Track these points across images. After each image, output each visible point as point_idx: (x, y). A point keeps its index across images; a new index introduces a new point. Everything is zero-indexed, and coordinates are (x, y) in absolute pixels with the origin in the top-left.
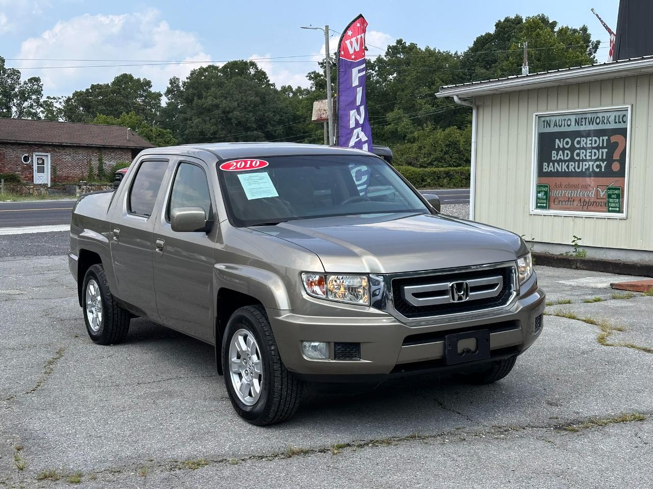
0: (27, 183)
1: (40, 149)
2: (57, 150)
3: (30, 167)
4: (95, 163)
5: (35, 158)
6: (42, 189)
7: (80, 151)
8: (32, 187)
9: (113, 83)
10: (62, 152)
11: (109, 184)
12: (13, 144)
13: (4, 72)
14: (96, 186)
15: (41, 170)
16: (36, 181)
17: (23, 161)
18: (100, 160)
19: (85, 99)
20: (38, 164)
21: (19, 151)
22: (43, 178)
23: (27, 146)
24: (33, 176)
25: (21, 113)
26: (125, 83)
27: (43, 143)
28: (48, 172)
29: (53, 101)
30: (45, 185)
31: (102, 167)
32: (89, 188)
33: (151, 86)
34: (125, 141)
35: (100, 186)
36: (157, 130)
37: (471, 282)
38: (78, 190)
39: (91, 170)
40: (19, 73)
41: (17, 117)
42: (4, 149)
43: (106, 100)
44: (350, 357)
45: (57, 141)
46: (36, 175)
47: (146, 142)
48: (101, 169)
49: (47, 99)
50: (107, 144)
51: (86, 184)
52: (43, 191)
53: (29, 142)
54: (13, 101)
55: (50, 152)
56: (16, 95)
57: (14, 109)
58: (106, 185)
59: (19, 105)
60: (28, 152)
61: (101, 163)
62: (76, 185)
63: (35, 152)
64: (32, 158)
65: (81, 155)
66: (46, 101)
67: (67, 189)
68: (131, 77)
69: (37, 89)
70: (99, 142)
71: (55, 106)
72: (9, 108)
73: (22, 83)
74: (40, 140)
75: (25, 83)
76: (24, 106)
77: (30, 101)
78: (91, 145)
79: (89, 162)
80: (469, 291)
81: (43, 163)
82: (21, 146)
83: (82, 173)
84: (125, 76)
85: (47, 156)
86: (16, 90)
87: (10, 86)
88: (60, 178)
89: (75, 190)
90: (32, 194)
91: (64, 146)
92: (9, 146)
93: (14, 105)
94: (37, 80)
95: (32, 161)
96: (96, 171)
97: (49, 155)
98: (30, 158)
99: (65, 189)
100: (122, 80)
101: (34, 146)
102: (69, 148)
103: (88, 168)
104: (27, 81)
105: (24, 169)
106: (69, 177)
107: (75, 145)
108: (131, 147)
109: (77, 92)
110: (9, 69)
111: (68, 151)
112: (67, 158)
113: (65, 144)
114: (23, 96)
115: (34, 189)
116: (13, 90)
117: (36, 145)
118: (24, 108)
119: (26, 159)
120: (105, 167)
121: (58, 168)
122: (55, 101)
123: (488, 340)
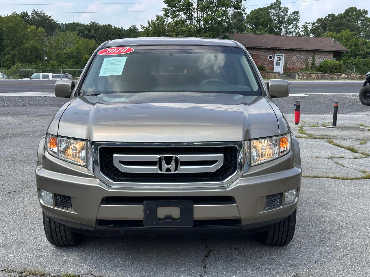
0: (270, 71)
1: (279, 52)
2: (289, 53)
3: (272, 62)
4: (310, 60)
5: (276, 57)
6: (276, 75)
7: (302, 53)
8: (271, 73)
9: (345, 13)
10: (291, 54)
11: (316, 73)
12: (264, 49)
13: (280, 9)
14: (308, 74)
15: (278, 64)
16: (275, 70)
17: (269, 58)
18: (313, 58)
19: (324, 23)
20: (277, 60)
21: (267, 53)
22: (279, 69)
23: (272, 50)
24: (273, 68)
25: (287, 32)
26: (351, 13)
27: (280, 48)
28: (282, 65)
29: (308, 24)
30: (278, 73)
31: (314, 62)
32: (303, 75)
33: (368, 14)
34: (330, 47)
35: (311, 74)
36: (362, 41)
37: (182, 157)
38: (297, 76)
39: (307, 64)
40: (288, 9)
41: (284, 34)
42: (259, 52)
43: (336, 23)
44: (66, 206)
45: (289, 47)
46: (275, 67)
47: (344, 47)
48: (313, 64)
49: (305, 24)
50: (318, 49)
51: (302, 73)
52: (277, 76)
53: (273, 48)
54: (283, 25)
55: (284, 53)
56: (285, 22)
57: (283, 30)
58: (314, 73)
59: (286, 28)
60: (272, 54)
61: (314, 60)
62: (296, 73)
63: (276, 53)
64: (274, 57)
65: (302, 56)
66: (305, 25)
67: (292, 75)
68: (356, 9)
69: (296, 18)
70: (313, 47)
71: (309, 27)
72: (281, 30)
73: (289, 15)
74: (279, 47)
75: (291, 15)
76: (288, 28)
77: (292, 25)
78: (308, 50)
79: (307, 60)
80: (179, 164)
81: (280, 60)
82: (269, 50)
83: (302, 65)
84: (352, 8)
85: (283, 56)
86: (285, 19)
87: (282, 17)
88: (289, 69)
89: (296, 76)
90: (271, 77)
91: (293, 50)
92: (262, 50)
93: (284, 28)
94: (297, 12)
95: (274, 59)
96: (310, 65)
97: (284, 55)
98: (273, 57)
99: (290, 75)
100: (350, 11)
101: (275, 50)
102: (295, 51)
103: (305, 63)
104: (292, 13)
105: (269, 63)
106: (294, 68)
107: (299, 49)
108: (333, 51)
109: (319, 19)
110: (283, 7)
111: (295, 53)
112: (294, 57)
113: (293, 49)
114: (289, 22)
115: (272, 74)
116: (284, 19)
117: (277, 49)
118: (289, 29)
119: (271, 57)
120: (316, 63)
121: (288, 63)
122: (310, 24)
123: (192, 210)
